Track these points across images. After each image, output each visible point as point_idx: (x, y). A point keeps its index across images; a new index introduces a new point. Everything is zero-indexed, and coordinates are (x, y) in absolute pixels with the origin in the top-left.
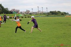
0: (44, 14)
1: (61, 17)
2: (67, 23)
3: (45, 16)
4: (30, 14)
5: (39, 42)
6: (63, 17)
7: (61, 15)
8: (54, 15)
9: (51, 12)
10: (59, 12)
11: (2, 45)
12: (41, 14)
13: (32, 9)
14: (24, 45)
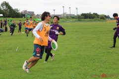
7: (100, 19)
13: (54, 10)
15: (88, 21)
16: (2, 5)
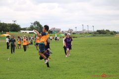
0: (90, 33)
1: (110, 37)
2: (117, 44)
3: (92, 36)
4: (74, 33)
5: (84, 67)
6: (113, 37)
8: (102, 35)
9: (98, 31)
10: (108, 31)
11: (41, 71)
12: (86, 33)
13: (76, 28)
14: (66, 71)
15: (100, 36)
16: (34, 24)
